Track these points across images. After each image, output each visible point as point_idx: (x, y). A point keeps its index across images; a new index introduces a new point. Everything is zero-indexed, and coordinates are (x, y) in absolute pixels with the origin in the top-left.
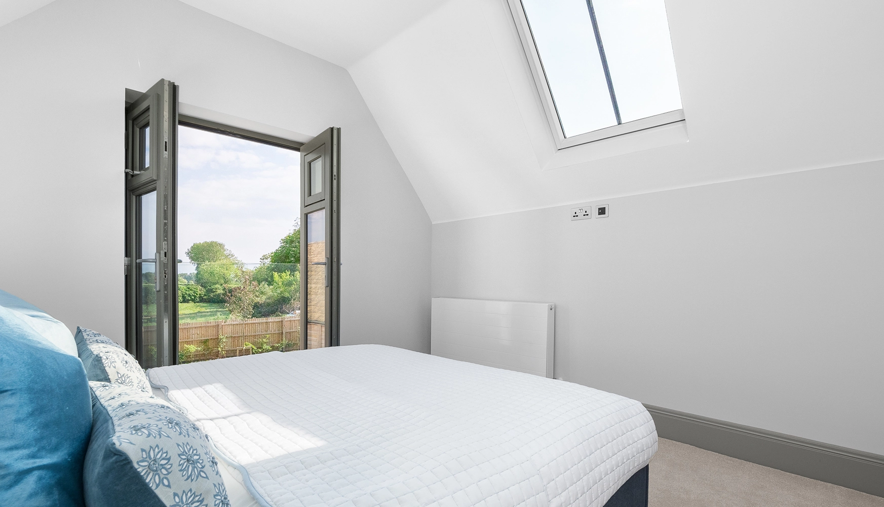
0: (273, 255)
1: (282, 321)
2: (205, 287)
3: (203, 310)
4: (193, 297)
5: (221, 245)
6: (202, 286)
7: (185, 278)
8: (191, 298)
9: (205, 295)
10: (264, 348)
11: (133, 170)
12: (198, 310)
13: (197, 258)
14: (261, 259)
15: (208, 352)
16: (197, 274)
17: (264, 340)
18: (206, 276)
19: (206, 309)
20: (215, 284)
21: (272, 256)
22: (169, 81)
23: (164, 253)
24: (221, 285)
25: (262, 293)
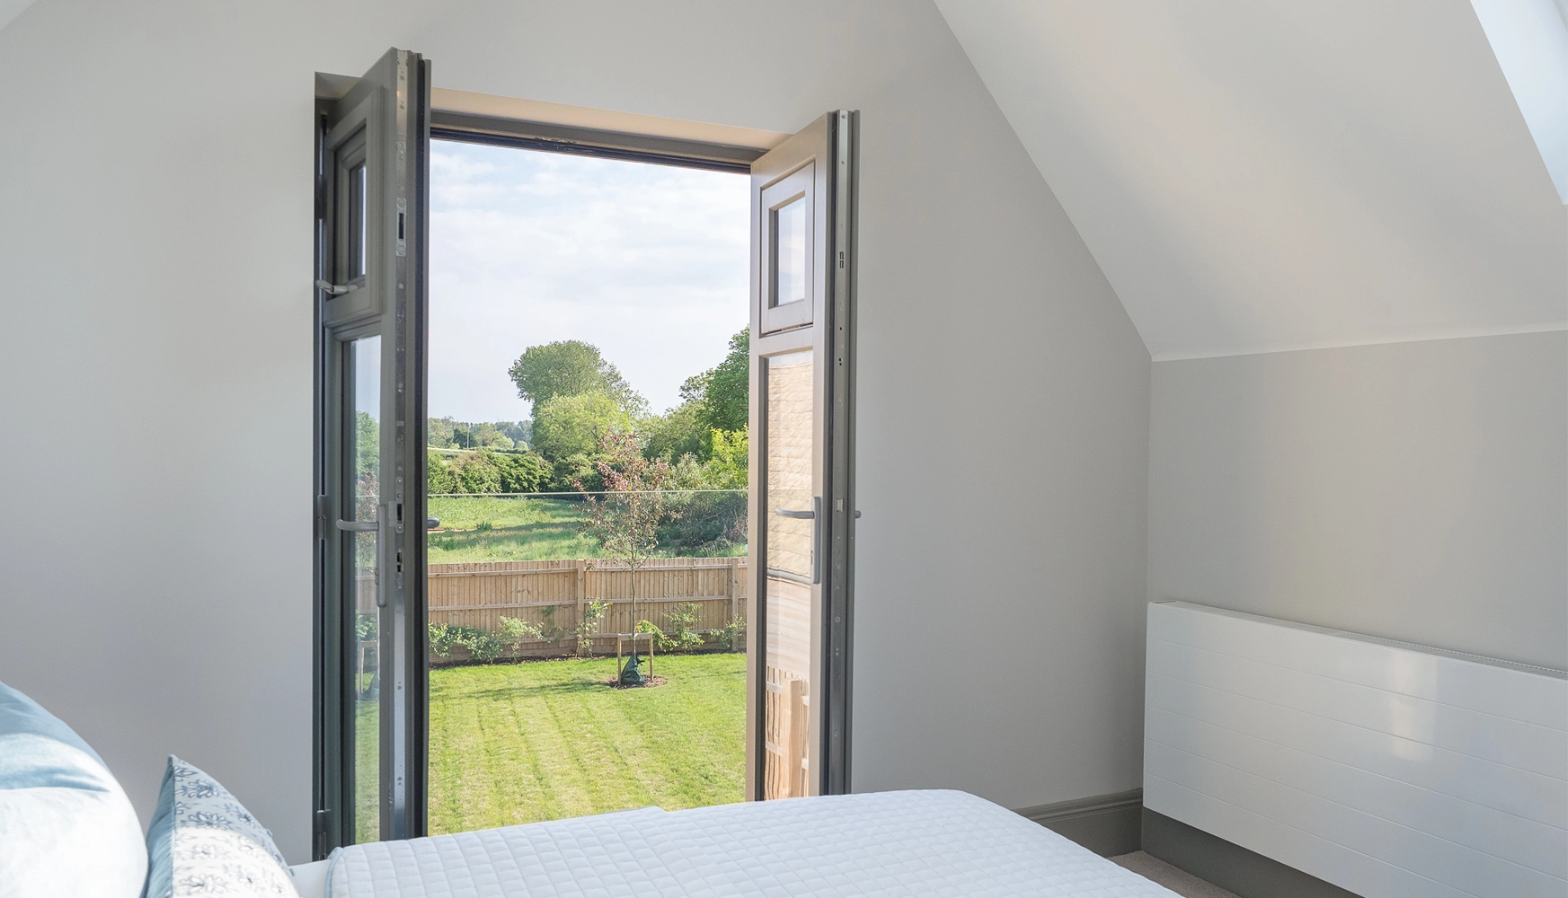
0: (712, 378)
1: (729, 570)
2: (551, 459)
3: (547, 518)
4: (525, 484)
5: (591, 352)
6: (546, 457)
7: (509, 434)
8: (521, 485)
9: (552, 480)
10: (684, 638)
11: (334, 283)
12: (535, 517)
13: (536, 385)
14: (683, 388)
15: (552, 638)
16: (536, 425)
17: (687, 619)
18: (554, 430)
19: (554, 517)
20: (577, 450)
21: (710, 382)
22: (409, 52)
23: (396, 507)
24: (589, 454)
25: (684, 483)
